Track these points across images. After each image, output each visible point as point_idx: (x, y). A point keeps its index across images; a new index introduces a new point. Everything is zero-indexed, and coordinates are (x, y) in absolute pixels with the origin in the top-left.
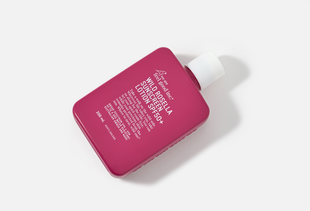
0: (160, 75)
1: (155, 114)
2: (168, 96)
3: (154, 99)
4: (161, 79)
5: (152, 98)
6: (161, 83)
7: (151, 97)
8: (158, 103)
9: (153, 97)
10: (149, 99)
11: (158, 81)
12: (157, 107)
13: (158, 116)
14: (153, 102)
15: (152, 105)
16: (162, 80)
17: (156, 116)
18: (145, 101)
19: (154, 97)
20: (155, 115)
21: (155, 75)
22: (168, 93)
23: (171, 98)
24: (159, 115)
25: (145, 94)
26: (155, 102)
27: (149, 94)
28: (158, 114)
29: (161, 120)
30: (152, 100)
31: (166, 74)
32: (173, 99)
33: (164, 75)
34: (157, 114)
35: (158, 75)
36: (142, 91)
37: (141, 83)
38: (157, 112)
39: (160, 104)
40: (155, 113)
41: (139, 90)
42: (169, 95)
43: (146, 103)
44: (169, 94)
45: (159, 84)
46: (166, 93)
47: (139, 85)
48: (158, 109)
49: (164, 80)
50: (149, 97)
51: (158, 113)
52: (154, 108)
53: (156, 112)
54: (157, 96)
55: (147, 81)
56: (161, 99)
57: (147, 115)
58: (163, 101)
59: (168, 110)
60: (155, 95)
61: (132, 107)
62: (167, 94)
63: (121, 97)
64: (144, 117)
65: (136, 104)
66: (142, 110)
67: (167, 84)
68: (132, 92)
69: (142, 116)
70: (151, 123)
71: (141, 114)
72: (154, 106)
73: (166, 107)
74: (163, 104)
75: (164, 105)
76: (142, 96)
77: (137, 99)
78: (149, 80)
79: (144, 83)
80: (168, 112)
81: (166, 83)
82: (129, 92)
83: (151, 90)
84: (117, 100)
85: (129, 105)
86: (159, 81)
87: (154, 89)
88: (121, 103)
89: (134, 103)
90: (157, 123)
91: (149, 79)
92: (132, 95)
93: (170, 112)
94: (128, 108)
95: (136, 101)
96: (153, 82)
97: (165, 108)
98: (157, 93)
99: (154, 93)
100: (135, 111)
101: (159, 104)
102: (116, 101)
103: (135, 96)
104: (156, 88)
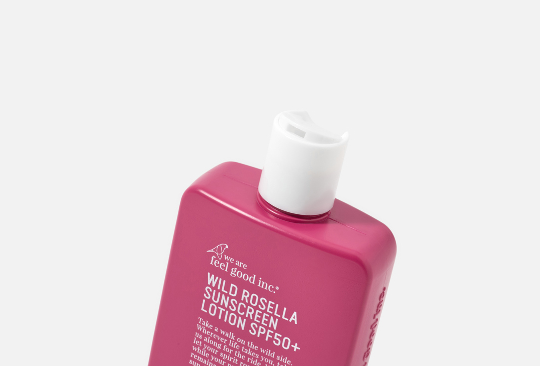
0: (220, 256)
1: (273, 339)
2: (266, 288)
3: (248, 312)
4: (228, 263)
5: (243, 313)
6: (234, 270)
7: (241, 311)
8: (261, 315)
9: (243, 310)
10: (240, 318)
11: (226, 270)
12: (265, 322)
13: (281, 339)
14: (251, 318)
15: (254, 326)
16: (232, 266)
17: (277, 342)
18: (238, 326)
19: (245, 307)
20: (274, 342)
21: (213, 263)
22: (261, 283)
23: (274, 289)
24: (281, 336)
25: (227, 312)
26: (254, 315)
27: (233, 308)
28: (278, 337)
29: (293, 343)
30: (247, 316)
31: (227, 247)
32: (277, 288)
33: (227, 252)
34: (275, 338)
35: (217, 259)
36: (218, 311)
37: (205, 295)
38: (272, 332)
39: (265, 314)
40: (271, 337)
41: (212, 312)
42: (265, 285)
43: (243, 329)
44: (263, 283)
45: (232, 275)
46: (259, 285)
47: (204, 301)
48: (270, 326)
49: (235, 262)
50: (236, 312)
51: (276, 334)
52: (262, 330)
53: (273, 335)
54: (247, 302)
55: (209, 283)
56: (259, 303)
57: (262, 351)
58: (267, 305)
59: (289, 315)
60: (244, 302)
61: (227, 354)
62: (261, 285)
63: (196, 346)
64: (260, 358)
65: (227, 343)
66: (246, 347)
67: (245, 266)
68: (204, 323)
69: (255, 359)
70: (279, 361)
71: (251, 357)
72: (259, 324)
73: (280, 312)
74: (270, 310)
75: (274, 312)
76: (225, 320)
77: (222, 332)
78: (212, 279)
79: (208, 290)
80: (290, 321)
81: (242, 265)
82: (199, 328)
83: (231, 297)
84: (193, 356)
85: (219, 354)
86: (229, 270)
87: (233, 293)
88: (204, 358)
89: (223, 344)
90: (289, 353)
91: (210, 277)
92: (207, 329)
93: (294, 317)
94: (221, 358)
95: (224, 337)
96: (220, 279)
97: (279, 316)
98: (243, 296)
99: (238, 298)
100: (236, 357)
101: (264, 316)
102: (193, 359)
103: (214, 328)
104: (234, 288)
